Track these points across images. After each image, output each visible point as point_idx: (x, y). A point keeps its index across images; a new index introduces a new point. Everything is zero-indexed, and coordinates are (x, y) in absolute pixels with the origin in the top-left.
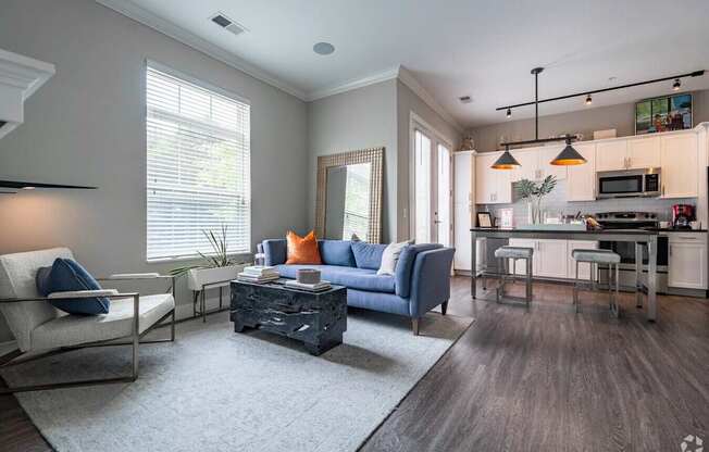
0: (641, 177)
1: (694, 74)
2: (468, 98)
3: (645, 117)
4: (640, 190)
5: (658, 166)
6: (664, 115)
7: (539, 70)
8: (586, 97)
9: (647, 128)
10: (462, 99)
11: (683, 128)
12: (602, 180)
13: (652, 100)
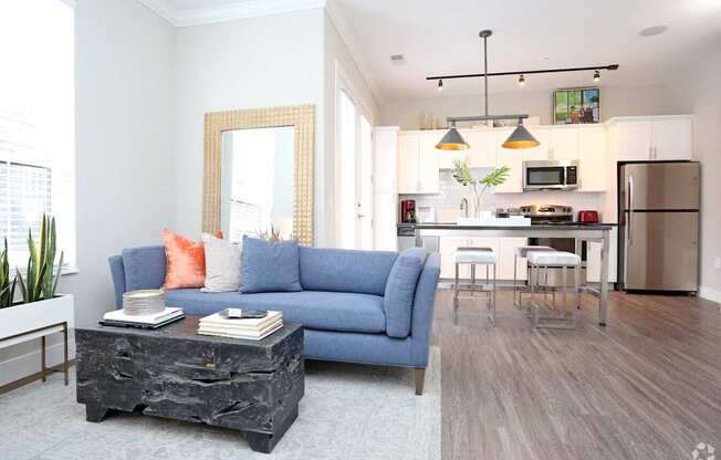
0: (563, 168)
1: (610, 68)
2: (400, 57)
3: (562, 108)
4: (562, 183)
5: (576, 159)
6: (578, 107)
7: (486, 34)
8: (518, 76)
9: (564, 119)
10: (394, 58)
11: (593, 122)
12: (529, 170)
13: (568, 90)
